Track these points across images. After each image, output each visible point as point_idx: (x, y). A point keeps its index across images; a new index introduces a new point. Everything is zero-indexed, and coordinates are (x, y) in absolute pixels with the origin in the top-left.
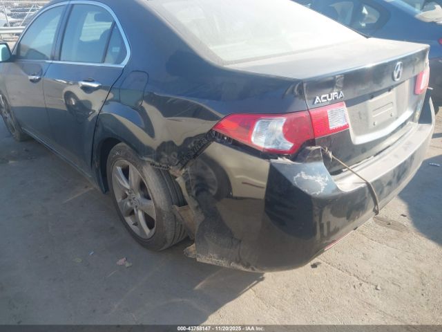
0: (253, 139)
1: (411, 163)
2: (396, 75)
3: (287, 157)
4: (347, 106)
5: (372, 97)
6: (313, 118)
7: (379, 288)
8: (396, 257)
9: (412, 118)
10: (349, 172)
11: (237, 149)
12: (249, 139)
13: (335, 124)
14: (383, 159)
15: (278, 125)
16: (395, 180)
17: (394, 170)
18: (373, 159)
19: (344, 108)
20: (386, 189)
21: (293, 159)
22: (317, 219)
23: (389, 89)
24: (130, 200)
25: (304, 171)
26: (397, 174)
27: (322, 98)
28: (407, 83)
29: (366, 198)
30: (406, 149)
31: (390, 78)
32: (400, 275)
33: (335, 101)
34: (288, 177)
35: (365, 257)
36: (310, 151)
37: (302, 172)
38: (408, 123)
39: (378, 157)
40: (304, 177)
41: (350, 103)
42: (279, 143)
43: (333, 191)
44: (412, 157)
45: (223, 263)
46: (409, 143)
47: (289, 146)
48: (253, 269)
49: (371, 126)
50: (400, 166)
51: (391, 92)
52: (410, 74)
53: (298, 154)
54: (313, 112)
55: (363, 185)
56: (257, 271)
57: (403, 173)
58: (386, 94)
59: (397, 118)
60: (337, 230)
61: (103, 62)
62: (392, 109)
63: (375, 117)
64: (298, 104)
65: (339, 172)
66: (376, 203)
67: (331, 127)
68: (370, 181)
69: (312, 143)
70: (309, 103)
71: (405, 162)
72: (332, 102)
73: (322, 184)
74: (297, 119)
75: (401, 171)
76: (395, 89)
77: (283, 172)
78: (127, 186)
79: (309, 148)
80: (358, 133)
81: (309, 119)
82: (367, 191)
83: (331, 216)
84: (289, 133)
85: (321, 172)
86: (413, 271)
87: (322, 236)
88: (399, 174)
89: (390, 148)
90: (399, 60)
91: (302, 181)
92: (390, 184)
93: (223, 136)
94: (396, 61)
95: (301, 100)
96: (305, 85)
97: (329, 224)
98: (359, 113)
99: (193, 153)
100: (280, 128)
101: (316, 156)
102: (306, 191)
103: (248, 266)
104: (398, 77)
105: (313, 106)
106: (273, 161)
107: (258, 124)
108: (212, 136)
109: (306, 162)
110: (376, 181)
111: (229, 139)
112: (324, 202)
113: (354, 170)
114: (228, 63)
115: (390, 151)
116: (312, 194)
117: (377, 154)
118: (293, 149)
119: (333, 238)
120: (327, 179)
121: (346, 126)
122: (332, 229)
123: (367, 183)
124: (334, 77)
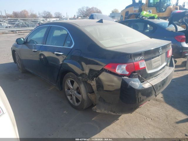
0: (116, 71)
1: (167, 80)
2: (160, 52)
3: (127, 77)
4: (145, 61)
5: (153, 58)
6: (135, 65)
7: (153, 119)
8: (159, 110)
9: (167, 65)
10: (147, 82)
11: (111, 74)
12: (115, 71)
13: (141, 66)
14: (157, 78)
15: (124, 67)
16: (161, 85)
17: (161, 82)
18: (154, 78)
19: (144, 62)
20: (159, 88)
21: (129, 77)
22: (137, 96)
23: (158, 56)
24: (71, 92)
25: (133, 81)
26: (162, 83)
27: (137, 59)
28: (164, 54)
29: (152, 90)
30: (165, 75)
31: (158, 53)
32: (160, 116)
33: (141, 60)
34: (128, 83)
35: (148, 110)
36: (134, 75)
37: (132, 81)
38: (166, 67)
39: (156, 77)
40: (133, 83)
41: (146, 60)
42: (124, 72)
43: (142, 88)
44: (167, 78)
45: (106, 112)
46: (166, 73)
47: (128, 73)
48: (116, 113)
49: (153, 68)
50: (163, 81)
51: (159, 57)
52: (165, 51)
53: (130, 76)
54: (135, 63)
55: (151, 86)
56: (118, 114)
57: (164, 83)
58: (158, 57)
59: (161, 65)
60: (143, 100)
61: (63, 46)
62: (160, 62)
63: (154, 65)
64: (130, 60)
65: (143, 82)
66: (155, 93)
67: (140, 68)
68: (153, 85)
69: (135, 72)
70: (133, 60)
71: (165, 79)
72: (140, 60)
73: (138, 85)
74: (130, 65)
75: (163, 82)
76: (160, 56)
77: (126, 81)
78: (71, 87)
79: (134, 74)
80: (149, 70)
81: (133, 65)
82: (152, 88)
83: (141, 95)
84: (127, 69)
85: (138, 81)
86: (164, 114)
87: (138, 102)
88: (163, 83)
89: (160, 75)
90: (161, 47)
91: (132, 84)
92: (160, 86)
93: (107, 70)
94: (159, 48)
95: (131, 60)
96: (132, 55)
97: (140, 98)
98: (149, 63)
99: (96, 76)
100: (125, 67)
101: (136, 76)
102: (133, 87)
103: (114, 112)
104: (161, 52)
105: (135, 61)
106: (123, 77)
107: (118, 66)
108: (103, 70)
109: (133, 78)
110: (155, 85)
111: (109, 71)
112: (139, 91)
113: (148, 81)
114: (108, 48)
115: (160, 76)
116: (135, 88)
117: (155, 77)
118: (129, 74)
119: (142, 103)
120: (139, 83)
121: (145, 67)
122: (141, 100)
123: (152, 85)
124: (141, 52)
